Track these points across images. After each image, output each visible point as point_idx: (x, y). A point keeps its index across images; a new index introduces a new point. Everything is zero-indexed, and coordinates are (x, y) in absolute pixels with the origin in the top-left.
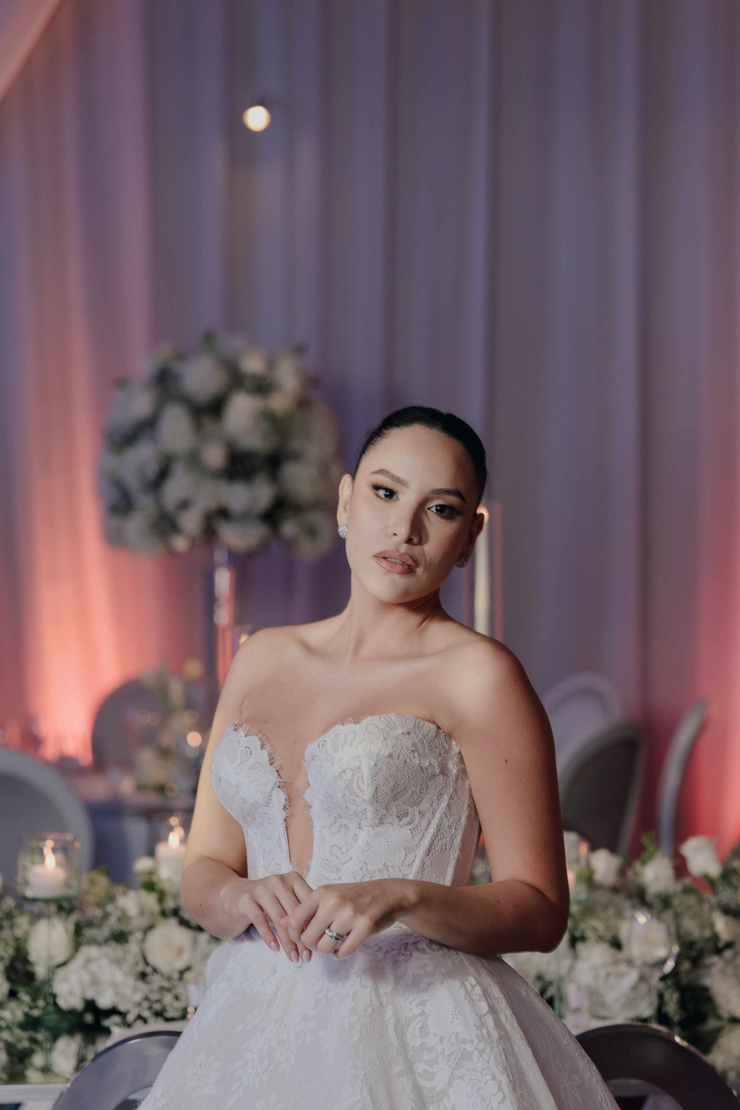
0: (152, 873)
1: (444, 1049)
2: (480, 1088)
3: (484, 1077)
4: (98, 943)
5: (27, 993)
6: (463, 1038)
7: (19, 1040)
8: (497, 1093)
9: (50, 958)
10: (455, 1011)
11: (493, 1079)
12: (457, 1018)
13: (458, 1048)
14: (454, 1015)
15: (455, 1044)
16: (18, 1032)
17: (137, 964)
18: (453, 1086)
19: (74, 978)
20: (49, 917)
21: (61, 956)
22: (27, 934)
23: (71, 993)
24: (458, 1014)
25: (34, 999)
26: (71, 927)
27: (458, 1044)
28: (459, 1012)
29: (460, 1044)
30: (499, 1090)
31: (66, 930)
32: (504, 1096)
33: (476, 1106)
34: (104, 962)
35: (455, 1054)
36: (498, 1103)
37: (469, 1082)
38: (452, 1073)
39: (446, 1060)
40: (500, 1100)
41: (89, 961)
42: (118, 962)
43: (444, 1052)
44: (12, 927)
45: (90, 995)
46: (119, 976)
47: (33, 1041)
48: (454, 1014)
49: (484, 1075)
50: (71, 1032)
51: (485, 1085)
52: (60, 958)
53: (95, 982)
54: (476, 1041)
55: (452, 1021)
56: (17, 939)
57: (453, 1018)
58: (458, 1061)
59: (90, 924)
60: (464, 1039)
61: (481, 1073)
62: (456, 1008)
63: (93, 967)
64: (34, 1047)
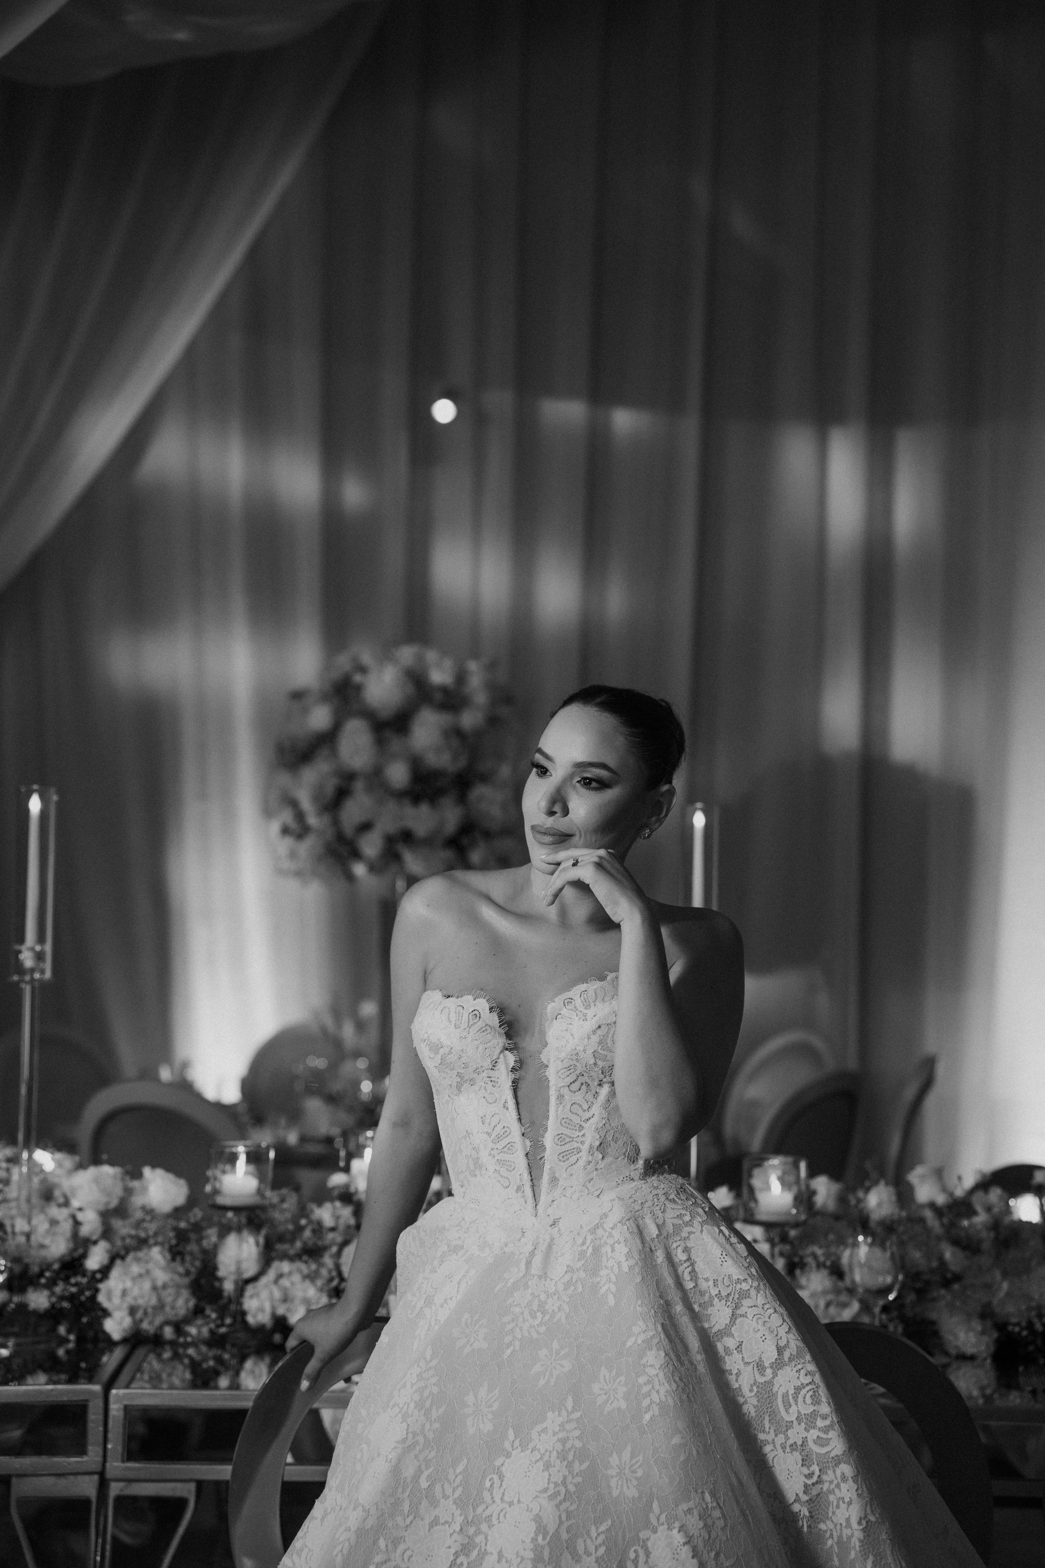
0: (347, 1186)
1: (719, 1291)
2: (765, 1322)
3: (766, 1311)
4: (292, 1259)
5: (213, 1311)
6: (736, 1278)
7: (205, 1359)
8: (783, 1324)
9: (239, 1271)
10: (722, 1255)
11: (775, 1312)
12: (726, 1261)
13: (734, 1289)
14: (722, 1259)
15: (730, 1285)
16: (204, 1349)
17: (331, 1280)
18: (736, 1325)
19: (264, 1294)
20: (239, 1230)
21: (250, 1270)
22: (216, 1248)
23: (261, 1310)
24: (725, 1257)
25: (221, 1317)
26: (261, 1240)
27: (733, 1284)
28: (726, 1255)
29: (734, 1285)
30: (784, 1321)
31: (257, 1244)
32: (790, 1327)
33: (765, 1339)
34: (297, 1278)
35: (733, 1295)
36: (786, 1333)
37: (753, 1318)
38: (733, 1312)
39: (723, 1302)
40: (787, 1330)
41: (280, 1276)
42: (311, 1277)
43: (720, 1294)
44: (199, 1241)
45: (281, 1311)
46: (311, 1292)
47: (219, 1360)
48: (722, 1257)
49: (765, 1309)
50: (259, 1353)
51: (769, 1318)
52: (250, 1273)
53: (286, 1299)
54: (750, 1281)
55: (722, 1265)
56: (205, 1252)
57: (722, 1261)
58: (737, 1301)
59: (281, 1239)
60: (738, 1279)
61: (763, 1308)
62: (722, 1252)
63: (285, 1282)
64: (220, 1368)
